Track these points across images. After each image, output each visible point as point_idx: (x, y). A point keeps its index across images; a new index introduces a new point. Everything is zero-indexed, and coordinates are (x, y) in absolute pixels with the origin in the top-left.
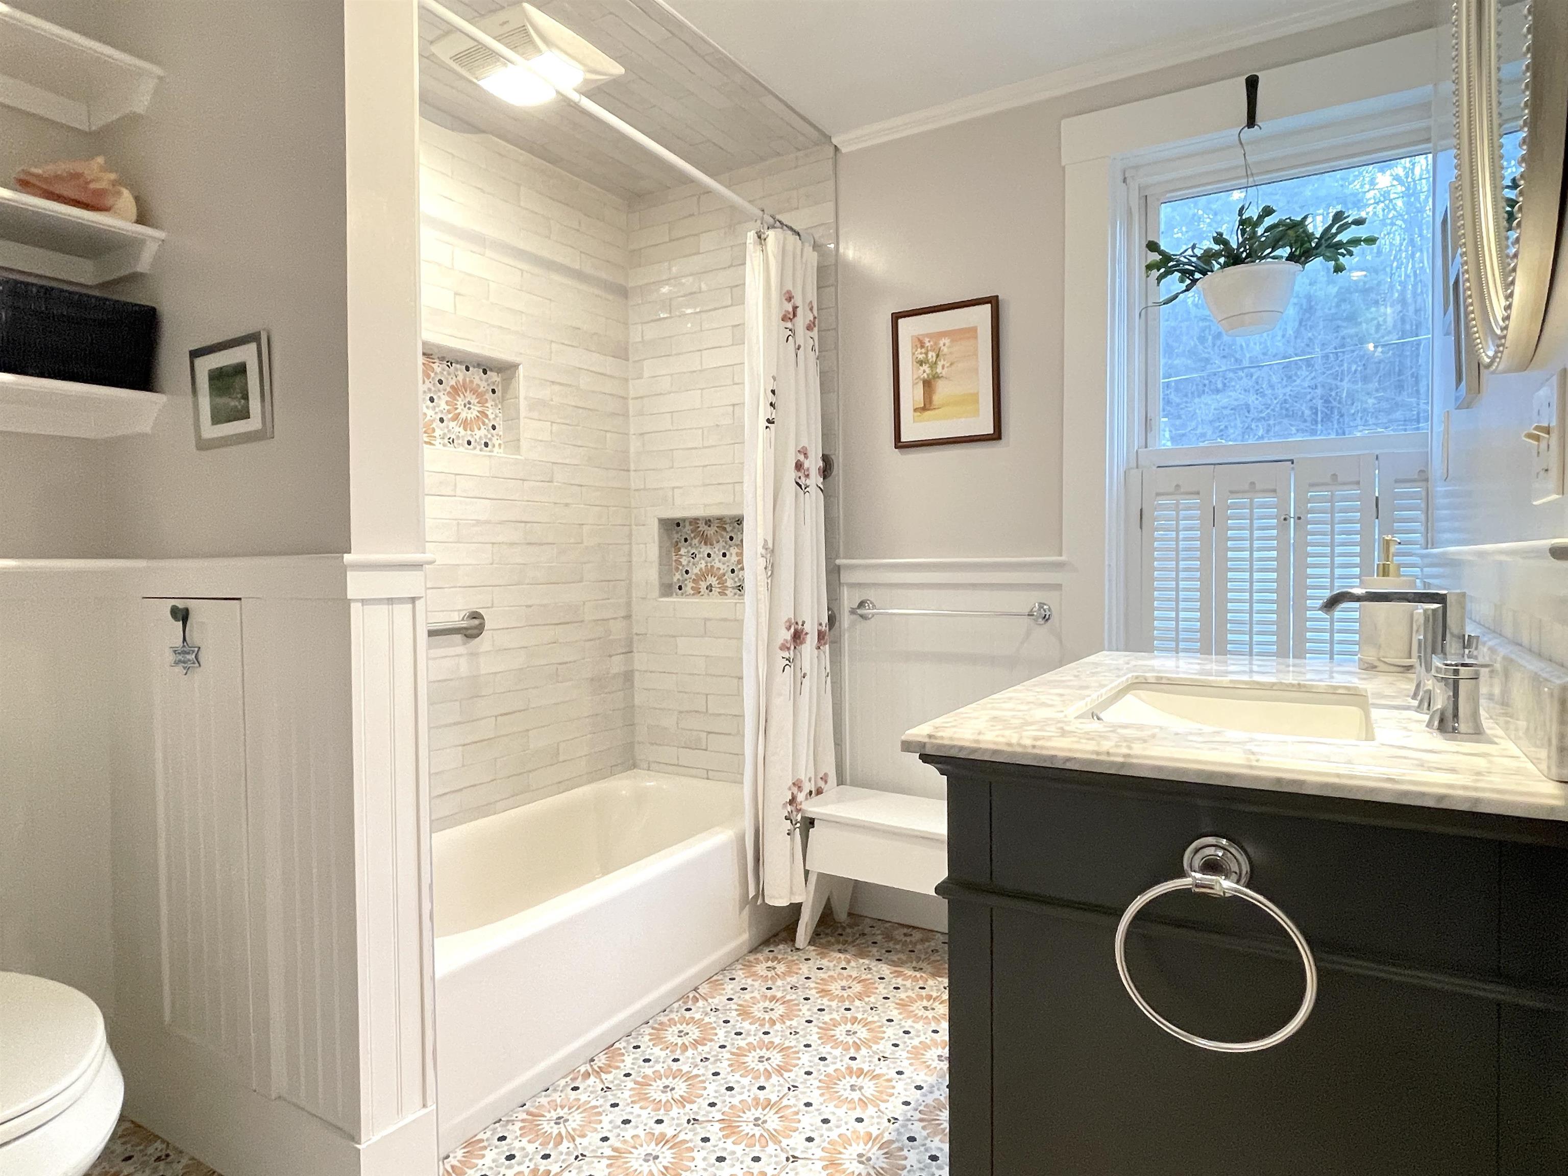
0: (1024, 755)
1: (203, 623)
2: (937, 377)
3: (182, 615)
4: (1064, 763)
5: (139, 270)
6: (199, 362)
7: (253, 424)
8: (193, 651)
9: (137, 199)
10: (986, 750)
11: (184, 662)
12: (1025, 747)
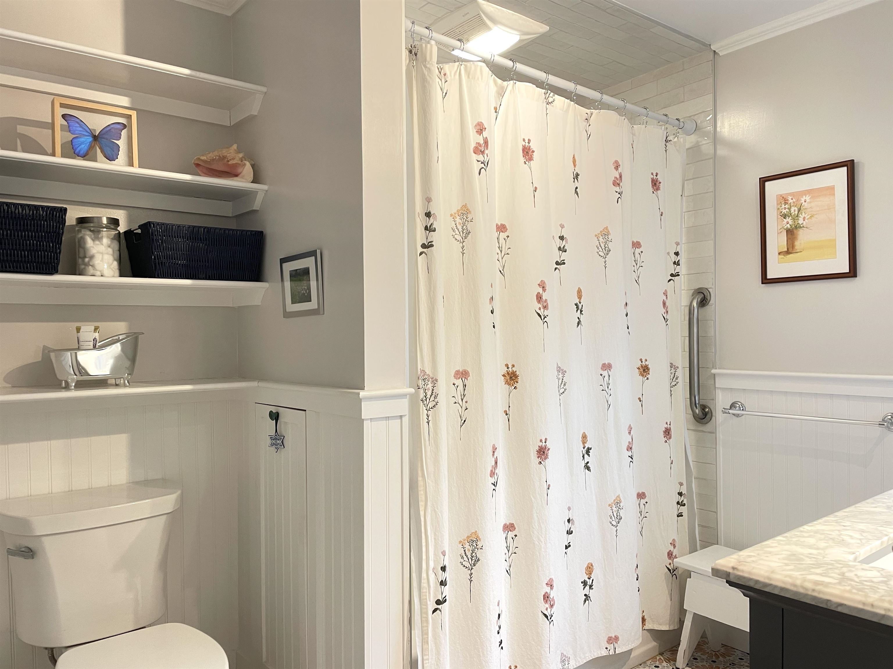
0: (806, 595)
1: (286, 423)
2: (798, 227)
3: (275, 416)
4: (837, 607)
5: (254, 208)
6: (285, 265)
7: (313, 305)
8: (281, 438)
9: (253, 166)
10: (776, 587)
11: (276, 445)
12: (806, 589)
